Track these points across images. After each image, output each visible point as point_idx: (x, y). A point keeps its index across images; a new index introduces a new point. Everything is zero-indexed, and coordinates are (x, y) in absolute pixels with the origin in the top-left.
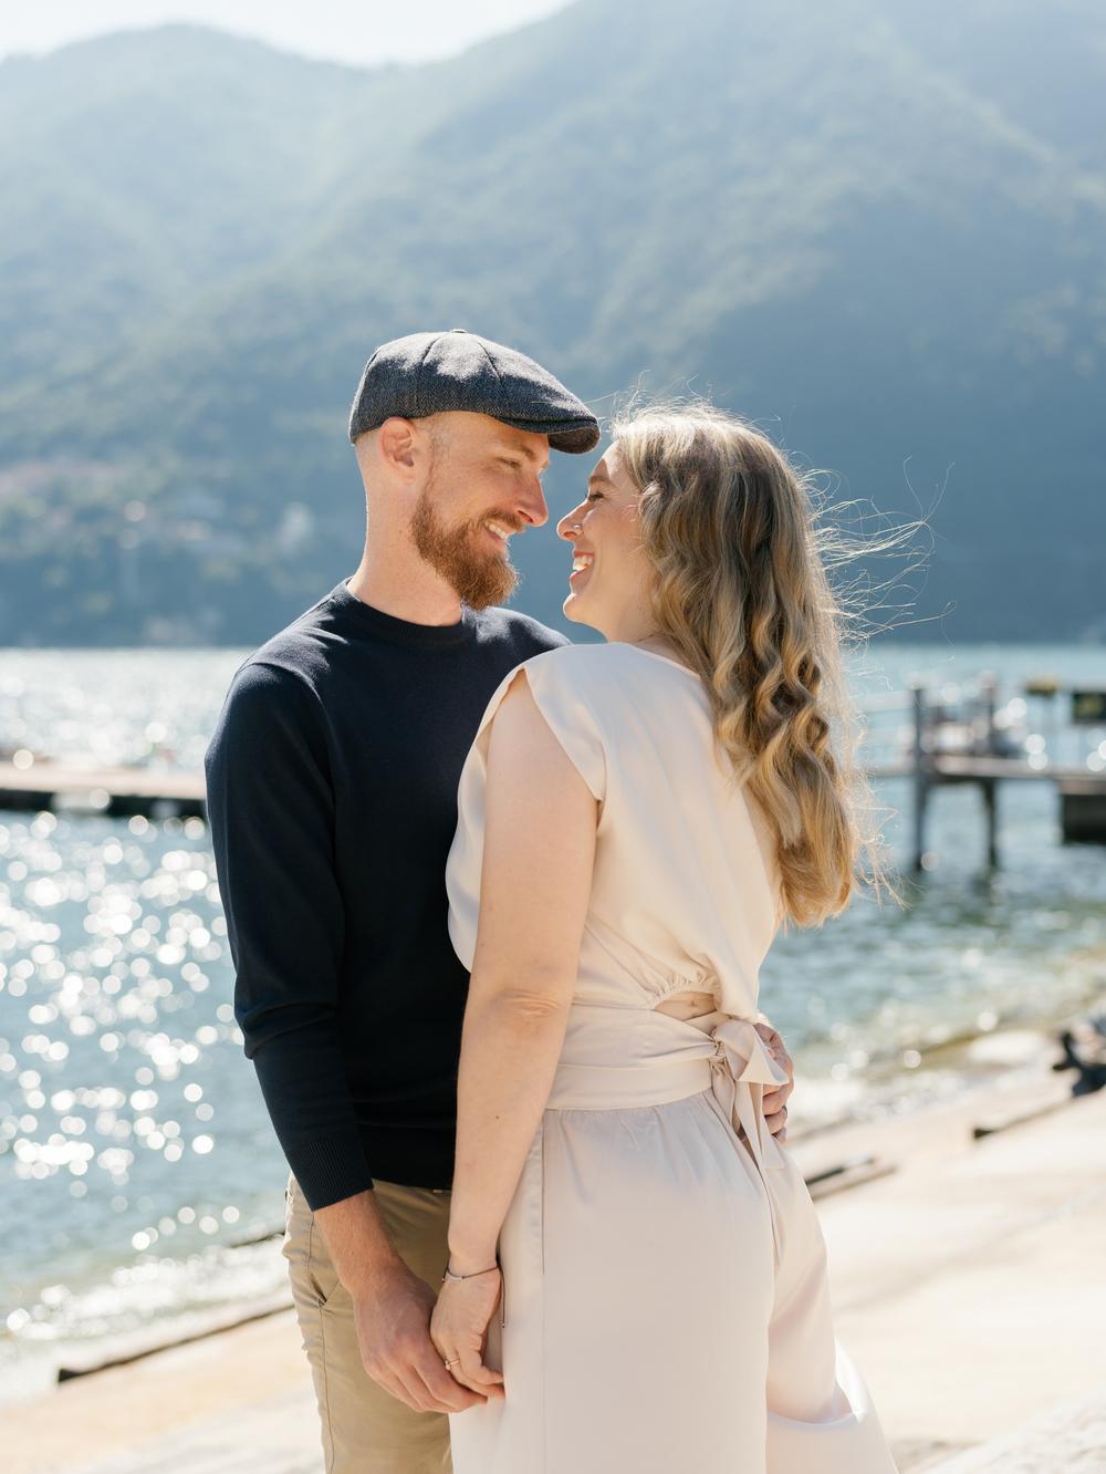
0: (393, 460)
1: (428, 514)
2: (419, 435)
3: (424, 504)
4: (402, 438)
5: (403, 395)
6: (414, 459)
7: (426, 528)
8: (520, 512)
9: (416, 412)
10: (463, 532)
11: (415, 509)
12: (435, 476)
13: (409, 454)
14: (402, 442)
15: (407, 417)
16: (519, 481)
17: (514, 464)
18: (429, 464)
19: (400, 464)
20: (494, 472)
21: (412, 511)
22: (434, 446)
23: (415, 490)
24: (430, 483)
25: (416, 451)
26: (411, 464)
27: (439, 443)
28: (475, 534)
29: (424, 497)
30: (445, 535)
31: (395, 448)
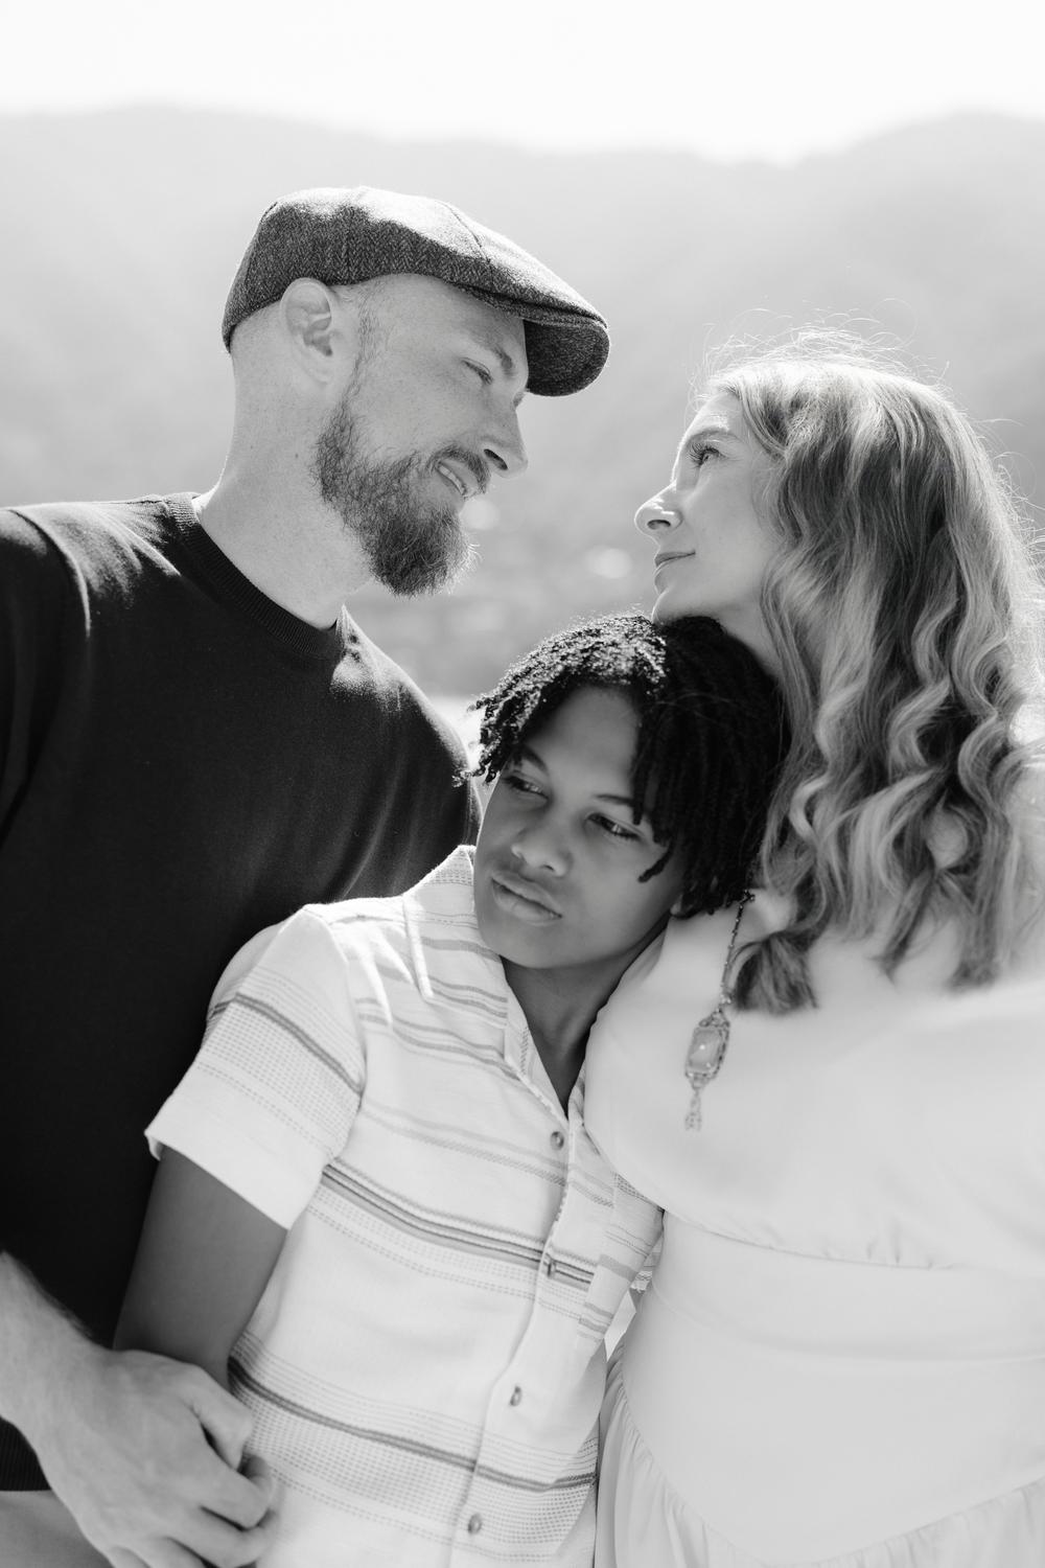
0: (301, 342)
1: (347, 432)
2: (344, 309)
3: (343, 417)
4: (318, 312)
5: (324, 245)
6: (333, 345)
7: (340, 454)
8: (489, 453)
9: (343, 273)
10: (402, 470)
11: (326, 422)
12: (363, 375)
13: (328, 338)
14: (317, 318)
15: (329, 281)
16: (487, 404)
17: (485, 377)
18: (356, 356)
19: (312, 350)
20: (455, 381)
21: (321, 426)
22: (365, 329)
23: (331, 397)
24: (354, 386)
25: (336, 333)
26: (329, 352)
27: (373, 325)
28: (421, 475)
29: (344, 406)
30: (372, 466)
31: (305, 324)
